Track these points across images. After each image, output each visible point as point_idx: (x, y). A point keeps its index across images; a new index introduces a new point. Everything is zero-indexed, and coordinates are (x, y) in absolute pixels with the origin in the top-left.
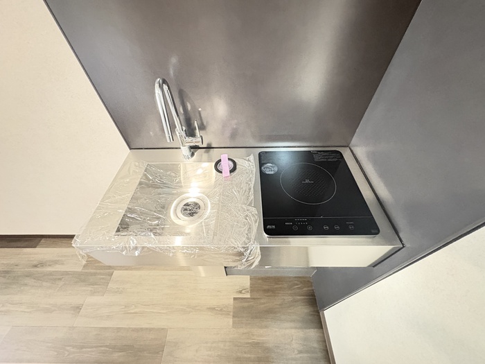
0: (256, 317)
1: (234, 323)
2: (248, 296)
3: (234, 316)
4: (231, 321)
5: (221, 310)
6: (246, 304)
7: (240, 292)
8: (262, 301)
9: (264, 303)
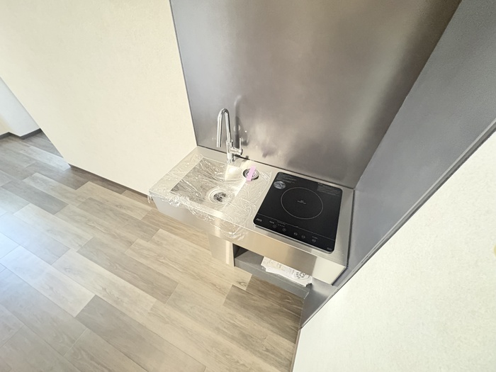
0: (244, 307)
1: (226, 302)
2: (245, 289)
3: (227, 298)
4: (224, 300)
5: (220, 289)
6: (240, 294)
7: (240, 283)
8: (254, 297)
9: (254, 300)
